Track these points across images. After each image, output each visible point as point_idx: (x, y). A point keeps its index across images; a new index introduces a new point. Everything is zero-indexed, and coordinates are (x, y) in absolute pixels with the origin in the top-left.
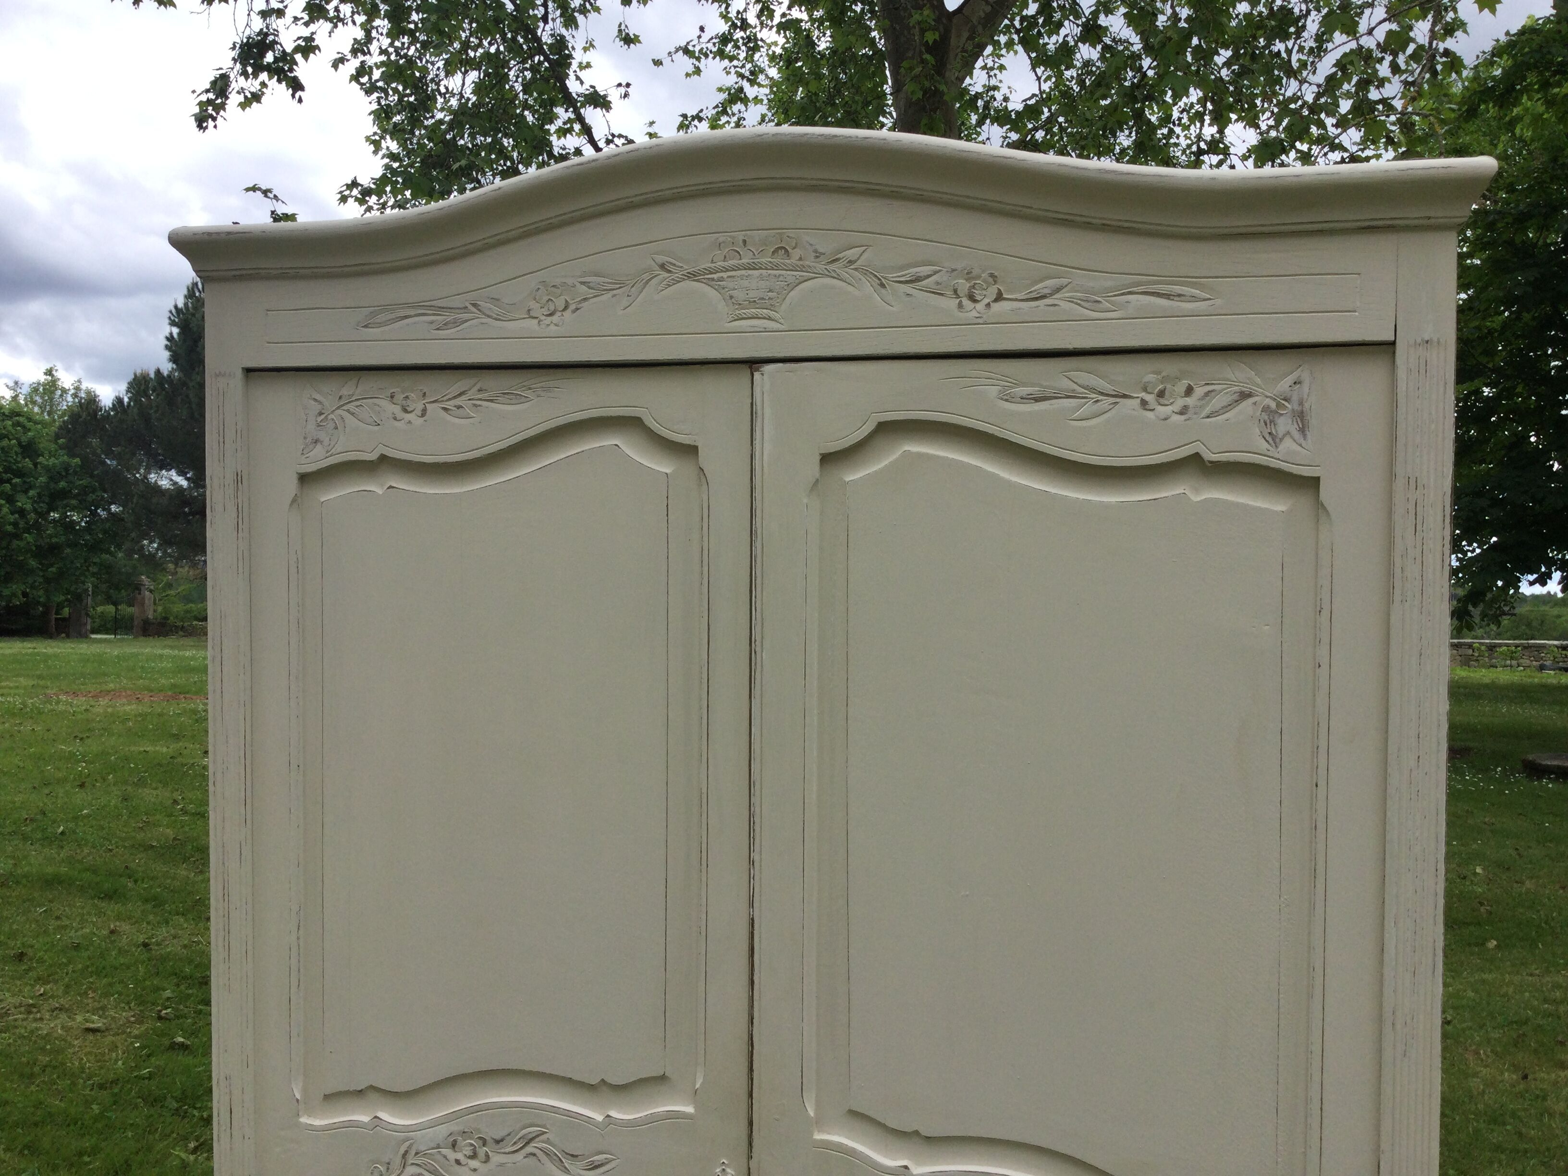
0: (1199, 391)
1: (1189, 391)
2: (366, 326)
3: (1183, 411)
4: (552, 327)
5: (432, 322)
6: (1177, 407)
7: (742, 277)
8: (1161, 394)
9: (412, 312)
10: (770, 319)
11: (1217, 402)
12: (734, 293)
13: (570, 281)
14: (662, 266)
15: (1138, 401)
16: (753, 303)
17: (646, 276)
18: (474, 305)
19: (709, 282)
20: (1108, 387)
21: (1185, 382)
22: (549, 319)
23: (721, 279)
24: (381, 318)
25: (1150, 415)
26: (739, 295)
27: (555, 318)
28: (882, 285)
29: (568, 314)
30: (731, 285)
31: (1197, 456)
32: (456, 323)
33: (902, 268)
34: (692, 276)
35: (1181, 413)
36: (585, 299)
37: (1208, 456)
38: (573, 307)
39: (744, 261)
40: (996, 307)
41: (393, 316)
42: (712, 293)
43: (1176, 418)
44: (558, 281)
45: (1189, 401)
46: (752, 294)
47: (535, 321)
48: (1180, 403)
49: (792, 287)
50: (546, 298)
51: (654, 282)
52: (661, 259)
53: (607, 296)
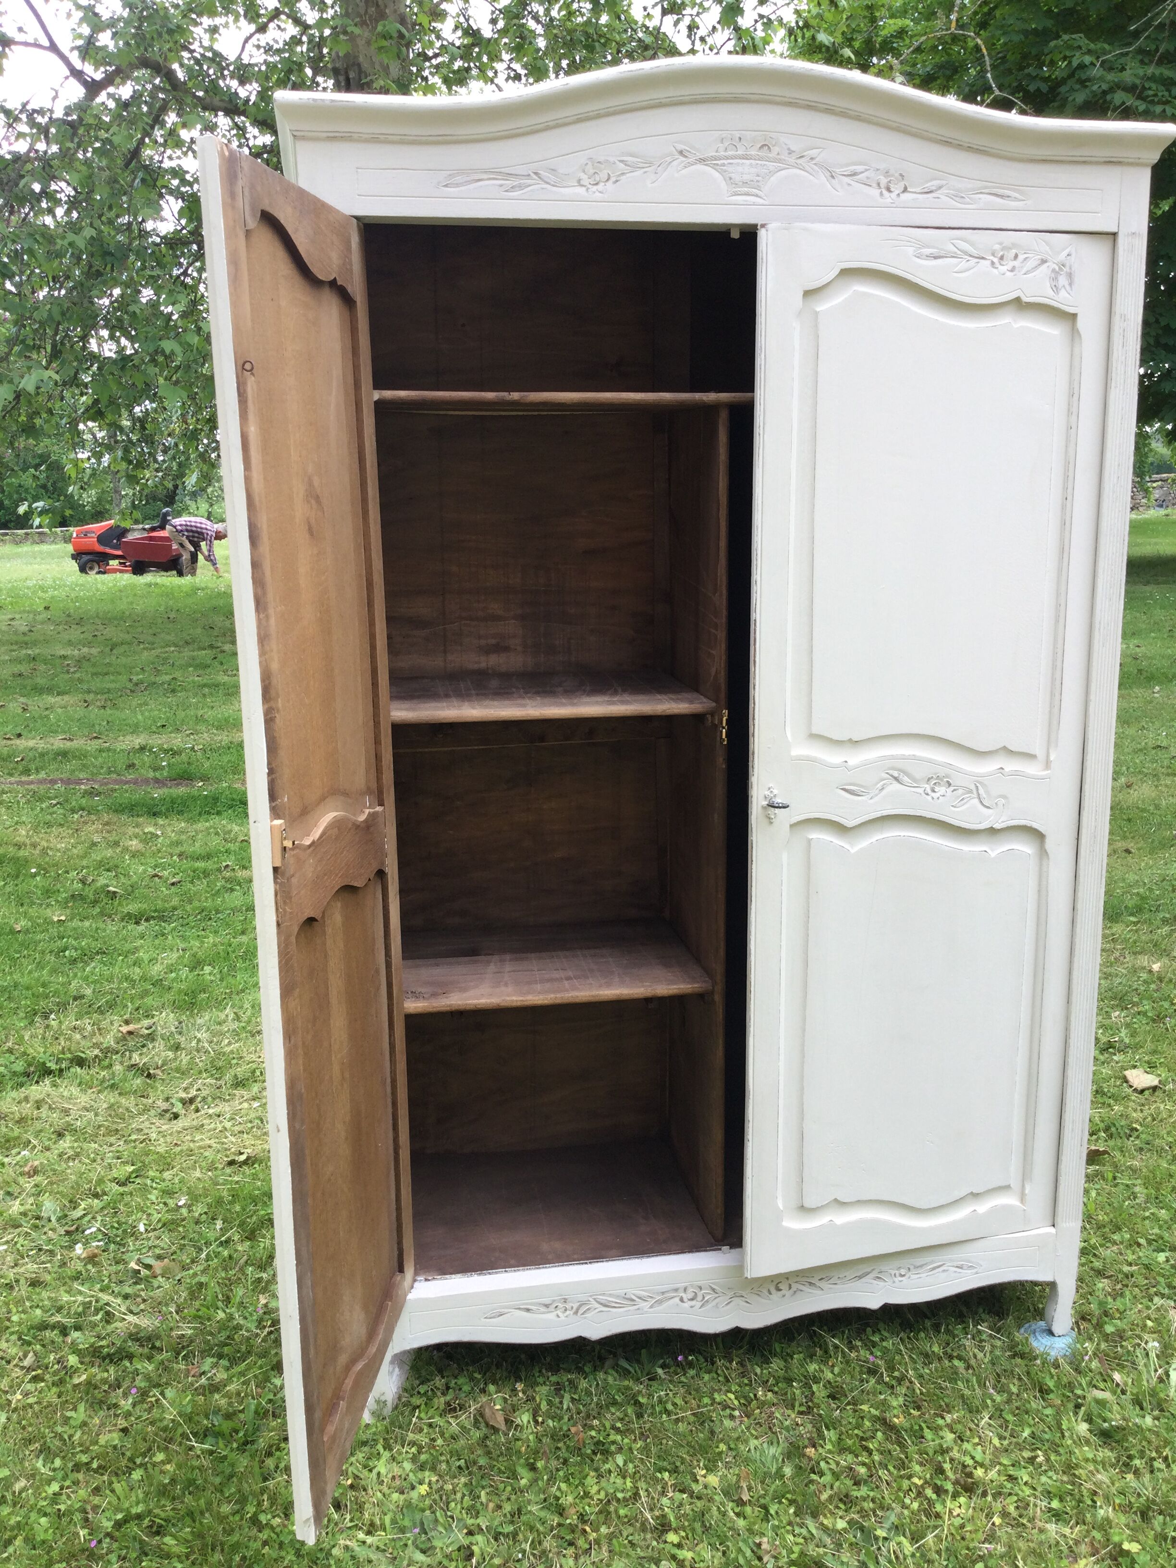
0: (1021, 257)
1: (1016, 257)
2: (446, 186)
3: (1013, 270)
4: (597, 194)
5: (501, 186)
6: (1009, 267)
7: (738, 164)
8: (1002, 258)
9: (485, 176)
10: (757, 196)
11: (1030, 264)
12: (733, 175)
13: (612, 159)
14: (681, 153)
15: (988, 263)
16: (745, 183)
17: (669, 159)
18: (536, 173)
19: (714, 167)
20: (974, 252)
21: (1014, 251)
22: (595, 188)
23: (723, 165)
24: (459, 179)
25: (995, 271)
26: (737, 178)
27: (601, 187)
28: (833, 177)
29: (610, 183)
30: (730, 169)
31: (1018, 300)
32: (521, 187)
33: (848, 165)
34: (702, 161)
35: (1012, 271)
36: (623, 174)
37: (1025, 299)
38: (613, 179)
39: (740, 152)
40: (905, 196)
41: (468, 179)
42: (716, 175)
43: (1009, 274)
44: (602, 159)
45: (1016, 263)
46: (746, 177)
47: (584, 189)
48: (1012, 264)
49: (772, 173)
50: (592, 171)
51: (675, 163)
52: (680, 147)
53: (639, 173)
